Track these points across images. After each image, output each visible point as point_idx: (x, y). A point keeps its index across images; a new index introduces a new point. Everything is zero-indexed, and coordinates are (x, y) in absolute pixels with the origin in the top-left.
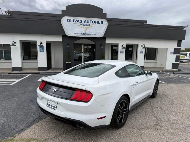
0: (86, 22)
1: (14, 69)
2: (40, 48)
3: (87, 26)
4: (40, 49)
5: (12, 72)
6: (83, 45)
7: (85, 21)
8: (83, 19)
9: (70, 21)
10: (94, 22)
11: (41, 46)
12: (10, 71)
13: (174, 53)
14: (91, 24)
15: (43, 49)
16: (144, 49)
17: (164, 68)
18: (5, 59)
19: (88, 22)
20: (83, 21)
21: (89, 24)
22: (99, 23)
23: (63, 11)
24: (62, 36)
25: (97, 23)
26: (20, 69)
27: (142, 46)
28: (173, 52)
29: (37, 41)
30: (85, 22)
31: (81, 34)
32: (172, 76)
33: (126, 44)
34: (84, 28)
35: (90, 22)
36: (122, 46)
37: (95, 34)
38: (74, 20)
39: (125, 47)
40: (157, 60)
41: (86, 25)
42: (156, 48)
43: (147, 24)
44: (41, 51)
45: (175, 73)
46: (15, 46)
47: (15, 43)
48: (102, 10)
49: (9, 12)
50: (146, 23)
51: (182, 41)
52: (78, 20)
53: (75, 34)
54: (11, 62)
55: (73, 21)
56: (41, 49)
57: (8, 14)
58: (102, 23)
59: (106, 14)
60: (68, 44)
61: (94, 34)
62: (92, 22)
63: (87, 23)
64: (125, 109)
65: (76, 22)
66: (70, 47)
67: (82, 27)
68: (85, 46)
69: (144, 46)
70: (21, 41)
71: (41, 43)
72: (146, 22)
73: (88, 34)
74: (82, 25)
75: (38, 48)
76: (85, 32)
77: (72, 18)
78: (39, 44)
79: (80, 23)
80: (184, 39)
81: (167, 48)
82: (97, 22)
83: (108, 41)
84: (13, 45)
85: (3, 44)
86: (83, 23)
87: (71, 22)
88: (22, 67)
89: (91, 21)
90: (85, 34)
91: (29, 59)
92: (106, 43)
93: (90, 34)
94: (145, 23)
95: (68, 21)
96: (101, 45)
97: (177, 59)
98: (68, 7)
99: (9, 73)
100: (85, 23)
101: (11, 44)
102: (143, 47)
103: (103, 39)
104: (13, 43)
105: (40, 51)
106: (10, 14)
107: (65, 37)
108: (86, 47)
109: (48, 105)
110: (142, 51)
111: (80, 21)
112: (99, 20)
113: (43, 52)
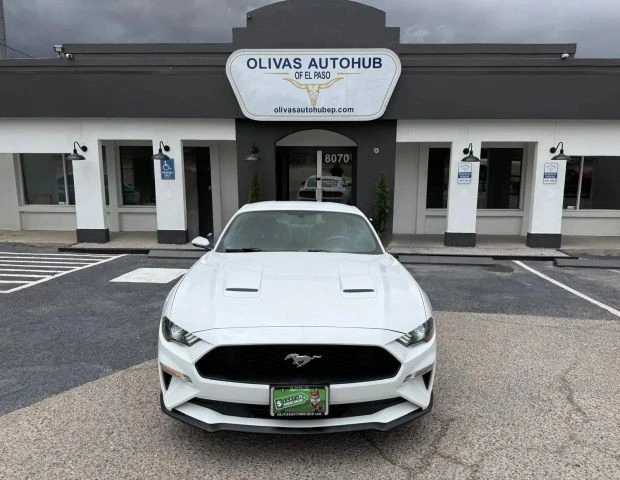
0: (315, 65)
1: (84, 235)
2: (162, 164)
3: (320, 81)
4: (162, 170)
7: (313, 60)
8: (306, 55)
9: (259, 64)
10: (345, 63)
11: (163, 157)
14: (334, 73)
15: (173, 170)
16: (563, 164)
18: (70, 203)
19: (324, 65)
20: (305, 62)
21: (325, 70)
22: (367, 64)
23: (235, 31)
24: (234, 121)
25: (356, 65)
27: (553, 150)
29: (151, 141)
30: (311, 65)
31: (299, 110)
33: (483, 143)
34: (310, 89)
35: (331, 63)
36: (466, 151)
37: (351, 110)
38: (272, 62)
39: (477, 154)
41: (318, 75)
43: (576, 56)
44: (167, 173)
46: (82, 158)
47: (84, 149)
48: (381, 14)
49: (65, 48)
50: (572, 54)
52: (287, 60)
53: (276, 110)
54: (75, 213)
55: (267, 66)
56: (166, 168)
57: (63, 54)
58: (377, 63)
59: (396, 31)
61: (345, 110)
62: (337, 62)
63: (321, 70)
65: (278, 67)
66: (259, 159)
67: (299, 86)
68: (327, 157)
69: (562, 151)
71: (167, 148)
73: (323, 110)
74: (300, 75)
75: (157, 163)
76: (314, 101)
77: (264, 55)
78: (156, 151)
79: (294, 70)
82: (360, 63)
83: (406, 135)
84: (76, 156)
86: (304, 68)
87: (261, 67)
89: (334, 59)
90: (311, 110)
92: (398, 140)
93: (333, 110)
94: (566, 55)
95: (252, 64)
98: (253, 17)
99: (61, 250)
100: (313, 69)
102: (557, 153)
103: (385, 125)
104: (75, 151)
105: (163, 177)
106: (68, 55)
107: (243, 123)
108: (331, 159)
110: (554, 171)
111: (292, 64)
112: (367, 54)
113: (172, 177)
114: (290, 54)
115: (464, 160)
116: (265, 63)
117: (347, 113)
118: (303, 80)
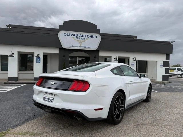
1: (10, 79)
2: (37, 59)
3: (82, 40)
4: (37, 60)
5: (8, 82)
6: (78, 58)
7: (81, 35)
8: (79, 34)
10: (88, 36)
11: (38, 57)
12: (6, 81)
13: (164, 66)
14: (86, 38)
15: (40, 60)
16: (135, 62)
17: (155, 80)
18: (2, 70)
19: (83, 36)
21: (84, 38)
22: (93, 37)
23: (60, 26)
24: (58, 48)
25: (91, 37)
26: (16, 79)
27: (133, 59)
28: (162, 65)
29: (34, 53)
31: (77, 47)
32: (163, 86)
33: (119, 57)
34: (80, 41)
35: (85, 36)
36: (115, 58)
37: (90, 47)
38: (70, 35)
39: (117, 59)
40: (148, 73)
41: (82, 38)
42: (146, 61)
45: (166, 84)
46: (13, 56)
47: (13, 54)
48: (96, 26)
49: (10, 26)
51: (170, 55)
52: (74, 34)
53: (71, 46)
54: (8, 73)
56: (38, 60)
57: (8, 27)
58: (96, 37)
59: (99, 30)
60: (64, 56)
61: (88, 47)
62: (86, 36)
64: (121, 106)
65: (72, 36)
67: (77, 41)
70: (19, 52)
71: (38, 55)
72: (136, 37)
73: (83, 47)
74: (77, 38)
75: (35, 58)
76: (81, 45)
77: (69, 33)
78: (36, 55)
80: (172, 53)
81: (157, 61)
82: (92, 36)
83: (102, 54)
84: (11, 56)
85: (2, 55)
86: (78, 37)
87: (67, 35)
88: (18, 78)
89: (86, 35)
90: (80, 47)
91: (25, 70)
92: (100, 55)
93: (85, 47)
95: (65, 34)
96: (95, 57)
97: (167, 71)
98: (64, 23)
99: (5, 83)
100: (81, 37)
101: (9, 54)
102: (134, 59)
103: (97, 51)
104: (11, 54)
105: (37, 62)
106: (11, 28)
107: (61, 49)
108: (81, 59)
109: (44, 99)
111: (75, 35)
112: (94, 35)
113: (40, 62)
114: (75, 33)
115: (115, 60)
116: (68, 35)
117: (88, 48)
118: (78, 39)
